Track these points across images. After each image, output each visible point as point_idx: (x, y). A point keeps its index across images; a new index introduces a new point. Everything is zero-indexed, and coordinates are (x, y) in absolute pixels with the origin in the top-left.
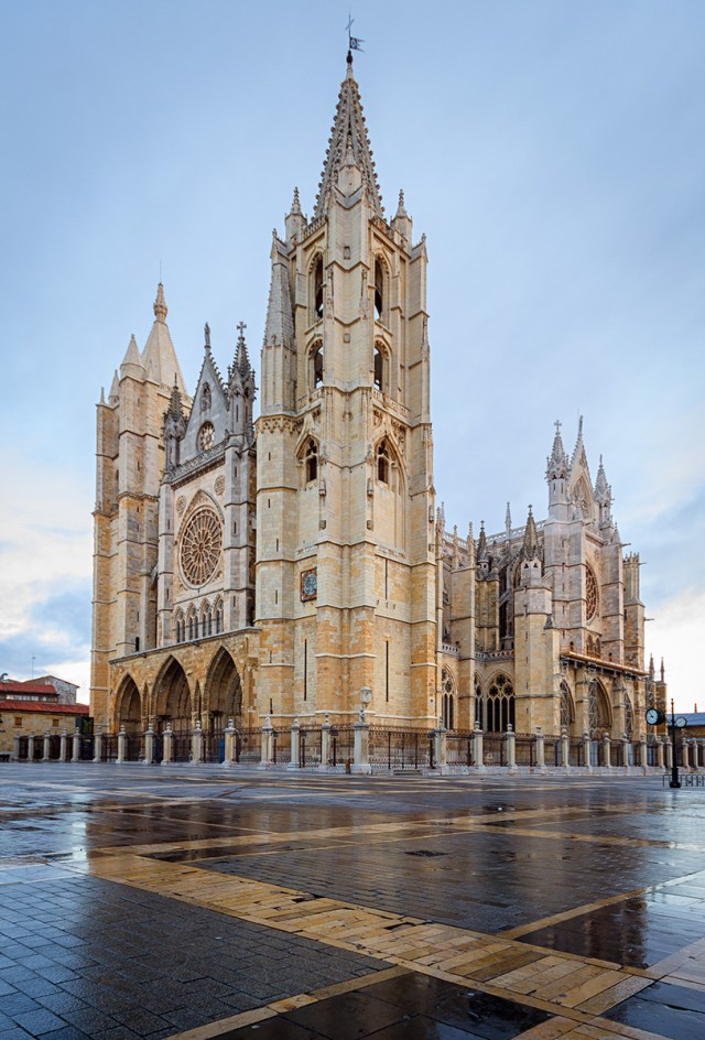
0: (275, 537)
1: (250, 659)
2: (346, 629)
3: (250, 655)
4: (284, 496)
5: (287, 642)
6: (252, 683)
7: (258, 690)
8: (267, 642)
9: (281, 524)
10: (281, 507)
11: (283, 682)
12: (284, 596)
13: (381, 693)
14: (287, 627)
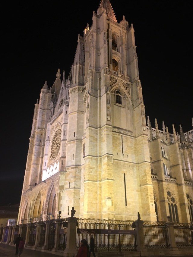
0: (74, 131)
1: (60, 186)
2: (99, 168)
3: (60, 185)
4: (78, 115)
5: (77, 177)
6: (60, 198)
7: (62, 202)
8: (68, 178)
9: (76, 126)
10: (77, 119)
11: (74, 197)
12: (76, 156)
13: (122, 201)
14: (77, 170)
